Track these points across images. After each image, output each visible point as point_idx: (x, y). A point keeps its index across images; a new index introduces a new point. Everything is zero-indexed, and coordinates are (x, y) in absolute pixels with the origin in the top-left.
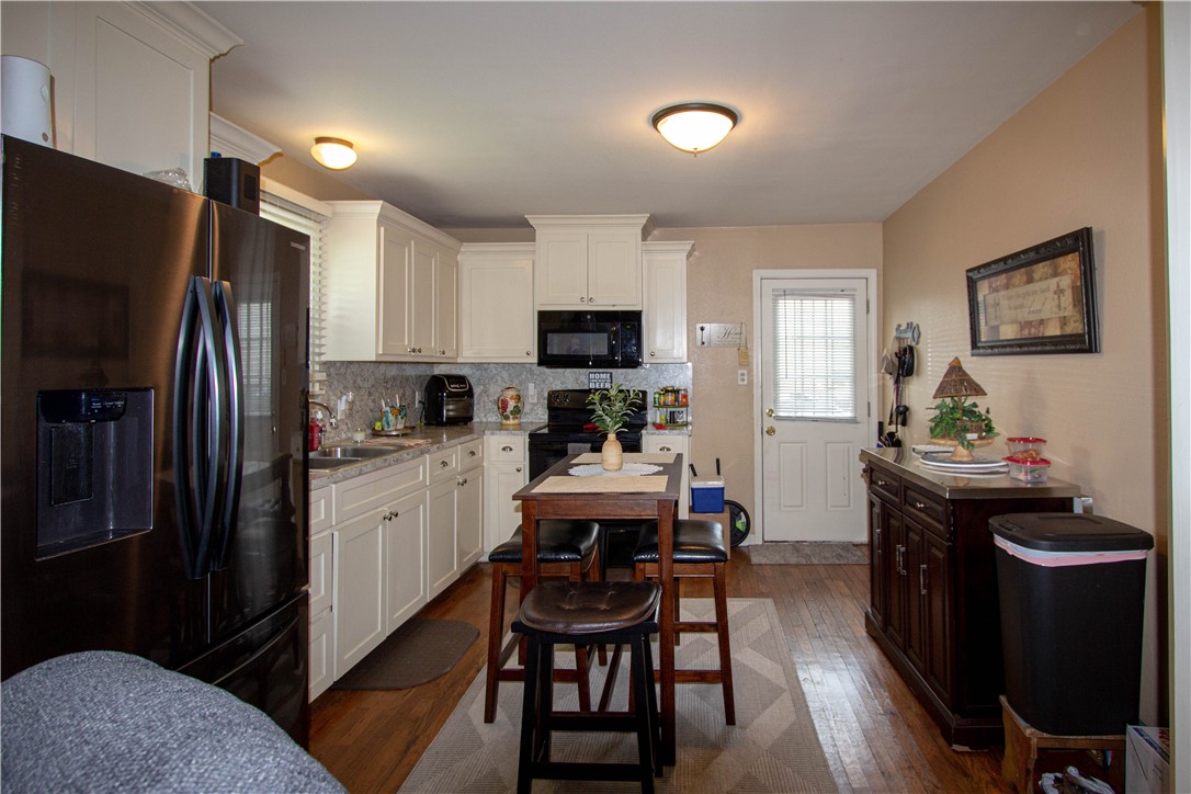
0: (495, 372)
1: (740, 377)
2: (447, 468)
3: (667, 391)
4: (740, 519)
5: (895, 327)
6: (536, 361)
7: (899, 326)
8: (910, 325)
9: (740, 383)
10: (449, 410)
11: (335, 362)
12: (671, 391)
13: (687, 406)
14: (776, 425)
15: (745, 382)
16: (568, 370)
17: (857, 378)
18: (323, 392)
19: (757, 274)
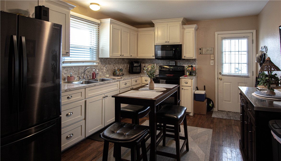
1: (211, 63)
4: (211, 103)
5: (261, 48)
6: (155, 58)
7: (262, 47)
8: (265, 47)
9: (211, 64)
12: (190, 66)
13: (195, 71)
14: (222, 77)
15: (213, 64)
16: (164, 60)
17: (249, 64)
18: (99, 65)
19: (216, 34)
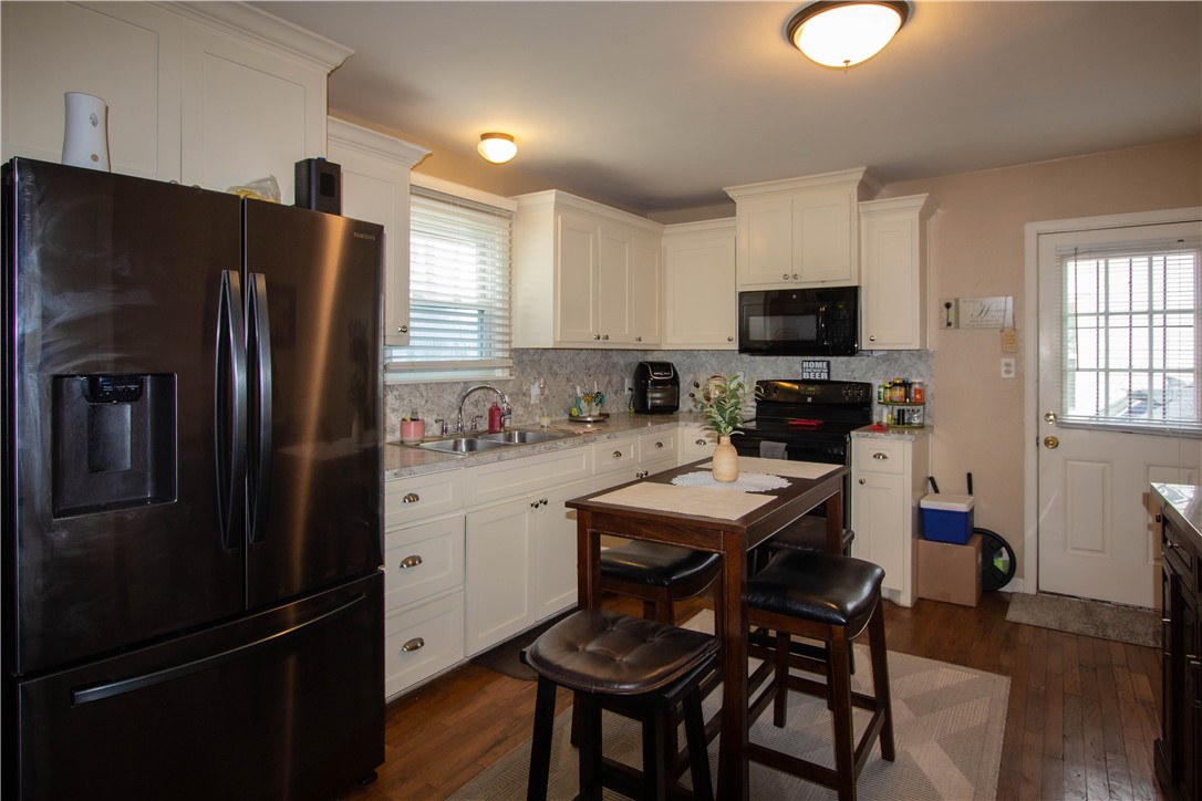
0: (704, 359)
1: (1004, 369)
2: (621, 459)
3: (895, 385)
4: (1001, 555)
6: (737, 348)
9: (1004, 375)
10: (655, 397)
11: (528, 349)
12: (899, 385)
13: (923, 404)
14: (1061, 435)
15: (1012, 375)
16: (781, 358)
18: (513, 377)
19: (1031, 229)
